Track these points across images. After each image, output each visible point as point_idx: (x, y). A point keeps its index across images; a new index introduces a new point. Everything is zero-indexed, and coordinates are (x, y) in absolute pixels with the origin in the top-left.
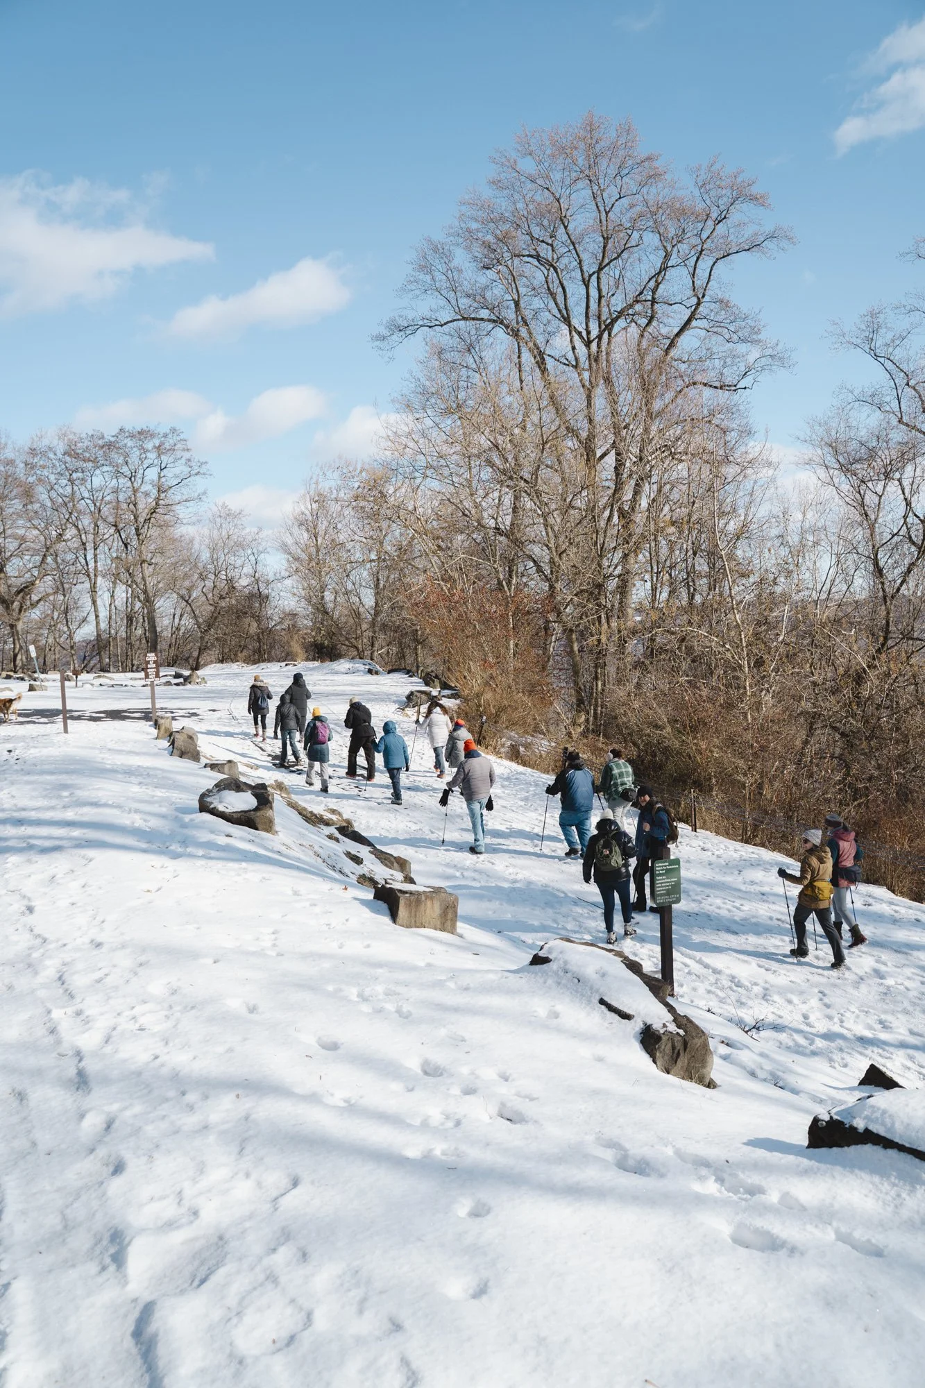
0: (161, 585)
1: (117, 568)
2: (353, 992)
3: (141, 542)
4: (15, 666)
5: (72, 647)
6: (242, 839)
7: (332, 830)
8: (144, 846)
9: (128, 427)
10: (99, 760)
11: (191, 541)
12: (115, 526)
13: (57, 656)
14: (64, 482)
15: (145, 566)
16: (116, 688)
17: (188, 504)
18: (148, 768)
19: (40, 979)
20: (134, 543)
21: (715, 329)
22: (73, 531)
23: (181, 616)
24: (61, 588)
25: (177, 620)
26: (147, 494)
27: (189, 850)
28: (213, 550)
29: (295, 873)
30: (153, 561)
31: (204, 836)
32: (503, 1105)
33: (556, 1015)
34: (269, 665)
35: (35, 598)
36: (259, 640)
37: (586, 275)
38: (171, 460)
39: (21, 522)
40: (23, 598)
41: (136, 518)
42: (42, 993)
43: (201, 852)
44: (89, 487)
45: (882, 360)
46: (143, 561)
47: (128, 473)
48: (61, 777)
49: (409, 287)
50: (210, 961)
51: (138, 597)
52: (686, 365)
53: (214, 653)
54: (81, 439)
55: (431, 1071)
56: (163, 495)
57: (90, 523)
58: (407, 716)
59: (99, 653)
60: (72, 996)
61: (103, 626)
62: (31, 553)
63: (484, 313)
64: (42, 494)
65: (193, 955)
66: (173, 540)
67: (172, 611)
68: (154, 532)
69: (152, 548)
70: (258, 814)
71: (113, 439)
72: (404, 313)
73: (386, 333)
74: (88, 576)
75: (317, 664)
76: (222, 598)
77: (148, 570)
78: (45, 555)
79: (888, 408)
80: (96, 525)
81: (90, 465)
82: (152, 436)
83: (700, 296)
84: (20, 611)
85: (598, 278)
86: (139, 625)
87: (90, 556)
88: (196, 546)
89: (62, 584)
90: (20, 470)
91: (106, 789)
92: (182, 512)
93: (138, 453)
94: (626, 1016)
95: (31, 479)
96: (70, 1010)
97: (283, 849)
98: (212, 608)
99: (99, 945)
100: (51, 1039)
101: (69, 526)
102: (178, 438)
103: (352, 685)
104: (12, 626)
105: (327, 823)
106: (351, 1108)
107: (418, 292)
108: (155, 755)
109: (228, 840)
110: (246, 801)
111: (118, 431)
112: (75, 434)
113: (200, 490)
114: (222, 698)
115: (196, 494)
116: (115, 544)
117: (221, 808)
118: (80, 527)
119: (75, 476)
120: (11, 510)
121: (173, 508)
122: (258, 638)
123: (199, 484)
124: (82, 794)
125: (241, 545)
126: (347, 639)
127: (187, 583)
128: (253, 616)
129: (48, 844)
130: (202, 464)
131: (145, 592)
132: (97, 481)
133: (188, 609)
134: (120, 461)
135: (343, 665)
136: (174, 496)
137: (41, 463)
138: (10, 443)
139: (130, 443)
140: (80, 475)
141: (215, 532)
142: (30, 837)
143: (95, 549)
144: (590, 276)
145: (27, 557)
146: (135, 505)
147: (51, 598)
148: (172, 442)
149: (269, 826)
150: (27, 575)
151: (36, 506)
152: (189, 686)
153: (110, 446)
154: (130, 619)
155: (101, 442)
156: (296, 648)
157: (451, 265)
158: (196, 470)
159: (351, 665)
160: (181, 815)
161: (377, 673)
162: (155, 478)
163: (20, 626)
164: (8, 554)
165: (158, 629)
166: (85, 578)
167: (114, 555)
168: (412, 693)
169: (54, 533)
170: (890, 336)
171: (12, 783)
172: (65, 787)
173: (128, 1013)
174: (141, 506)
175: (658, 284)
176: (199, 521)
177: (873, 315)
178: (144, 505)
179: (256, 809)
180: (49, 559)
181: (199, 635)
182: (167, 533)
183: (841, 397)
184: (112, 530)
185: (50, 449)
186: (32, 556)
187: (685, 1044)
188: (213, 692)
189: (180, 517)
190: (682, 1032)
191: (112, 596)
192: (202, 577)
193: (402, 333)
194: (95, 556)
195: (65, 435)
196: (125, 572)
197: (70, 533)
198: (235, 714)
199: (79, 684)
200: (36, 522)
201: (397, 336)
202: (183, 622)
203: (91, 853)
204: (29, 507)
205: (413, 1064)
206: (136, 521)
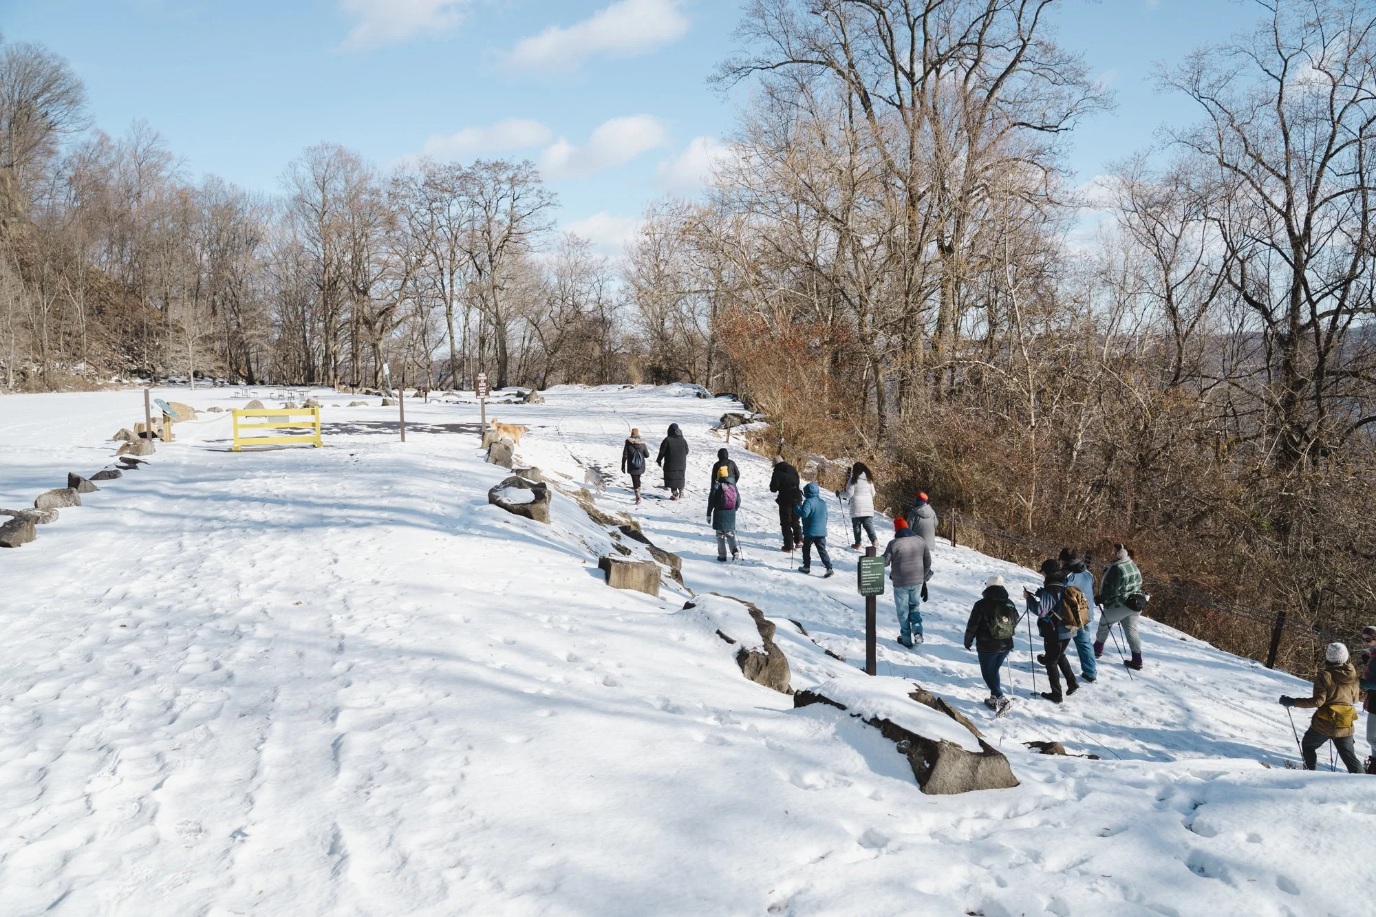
0: (512, 309)
1: (471, 292)
2: (545, 618)
3: (494, 269)
4: (376, 383)
5: (429, 366)
6: (517, 525)
7: (616, 529)
8: (435, 525)
9: (484, 160)
10: (424, 463)
11: (541, 268)
12: (471, 253)
13: (416, 373)
14: (423, 211)
15: (497, 291)
16: (461, 405)
17: (538, 233)
18: (463, 471)
19: (330, 600)
20: (488, 269)
21: (1041, 72)
22: (432, 257)
23: (531, 339)
24: (419, 311)
25: (526, 343)
26: (500, 223)
27: (470, 530)
28: (561, 276)
29: (548, 550)
30: (505, 286)
31: (486, 522)
32: (607, 677)
33: (684, 639)
34: (609, 387)
35: (395, 319)
36: (601, 362)
37: (912, 20)
38: (523, 191)
39: (384, 248)
40: (385, 319)
41: (490, 245)
42: (329, 607)
43: (479, 532)
44: (447, 216)
45: (1204, 101)
46: (495, 287)
47: (483, 203)
48: (385, 475)
49: (743, 31)
50: (452, 594)
51: (490, 321)
52: (1011, 106)
53: (562, 373)
54: (439, 170)
55: (572, 659)
56: (515, 224)
57: (447, 251)
58: (719, 436)
59: (453, 373)
60: (348, 609)
61: (458, 346)
62: (393, 277)
63: (814, 56)
64: (403, 220)
65: (440, 590)
66: (523, 267)
67: (523, 333)
68: (506, 259)
69: (504, 274)
70: (534, 506)
71: (469, 171)
72: (738, 55)
73: (720, 75)
74: (445, 299)
75: (652, 387)
76: (568, 322)
77: (500, 295)
78: (405, 280)
79: (1209, 149)
80: (453, 252)
81: (447, 195)
82: (506, 168)
83: (1026, 39)
84: (382, 331)
85: (925, 21)
86: (492, 347)
87: (446, 281)
88: (545, 273)
89: (420, 307)
90: (384, 199)
91: (417, 485)
92: (532, 240)
93: (493, 184)
94: (730, 641)
95: (394, 208)
96: (345, 616)
97: (551, 536)
98: (559, 332)
99: (377, 583)
100: (328, 629)
101: (428, 252)
102: (531, 170)
103: (677, 407)
104: (374, 346)
105: (613, 523)
106: (504, 670)
107: (751, 36)
108: (473, 462)
109: (506, 525)
110: (527, 496)
111: (474, 163)
112: (435, 165)
113: (551, 220)
114: (554, 416)
115: (546, 224)
116: (470, 270)
117: (505, 501)
118: (438, 253)
119: (434, 205)
120: (376, 236)
121: (524, 236)
122: (601, 361)
123: (549, 214)
124: (399, 488)
125: (587, 272)
126: (681, 365)
127: (536, 308)
128: (596, 340)
129: (360, 521)
130: (552, 195)
131: (497, 315)
132: (454, 210)
133: (537, 332)
134: (476, 190)
135: (675, 388)
136: (526, 225)
137: (403, 193)
138: (376, 173)
139: (485, 174)
140: (438, 204)
141: (564, 259)
142: (349, 516)
143: (452, 275)
144: (915, 20)
145: (390, 281)
146: (489, 233)
147: (412, 319)
148: (524, 173)
149: (542, 517)
150: (390, 297)
151: (398, 233)
152: (527, 405)
153: (466, 177)
154: (482, 341)
155: (458, 173)
156: (633, 371)
157: (784, 10)
158: (547, 199)
159: (682, 388)
160: (472, 506)
161: (705, 397)
162: (508, 207)
163: (381, 345)
164: (372, 278)
165: (509, 351)
166: (442, 302)
167: (469, 280)
168: (726, 416)
169: (414, 258)
170: (1214, 77)
171: (346, 478)
172: (386, 482)
173: (382, 618)
174: (494, 234)
175: (985, 26)
176: (549, 249)
177: (1199, 56)
178: (497, 235)
179: (533, 503)
180: (409, 283)
181: (546, 357)
182: (519, 260)
183: (1161, 138)
184: (467, 256)
185: (411, 179)
186: (394, 279)
187: (767, 661)
188: (548, 410)
189: (531, 245)
190: (766, 653)
191: (467, 319)
192: (551, 303)
193: (736, 75)
194: (451, 281)
195: (425, 166)
196: (477, 297)
197: (430, 258)
198: (561, 430)
199: (428, 400)
200: (398, 248)
201: (731, 78)
202: (532, 345)
203: (391, 528)
204: (392, 234)
205: (562, 656)
206: (489, 249)
